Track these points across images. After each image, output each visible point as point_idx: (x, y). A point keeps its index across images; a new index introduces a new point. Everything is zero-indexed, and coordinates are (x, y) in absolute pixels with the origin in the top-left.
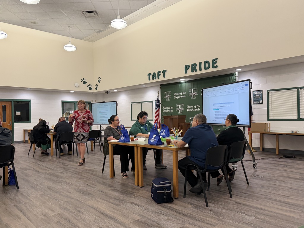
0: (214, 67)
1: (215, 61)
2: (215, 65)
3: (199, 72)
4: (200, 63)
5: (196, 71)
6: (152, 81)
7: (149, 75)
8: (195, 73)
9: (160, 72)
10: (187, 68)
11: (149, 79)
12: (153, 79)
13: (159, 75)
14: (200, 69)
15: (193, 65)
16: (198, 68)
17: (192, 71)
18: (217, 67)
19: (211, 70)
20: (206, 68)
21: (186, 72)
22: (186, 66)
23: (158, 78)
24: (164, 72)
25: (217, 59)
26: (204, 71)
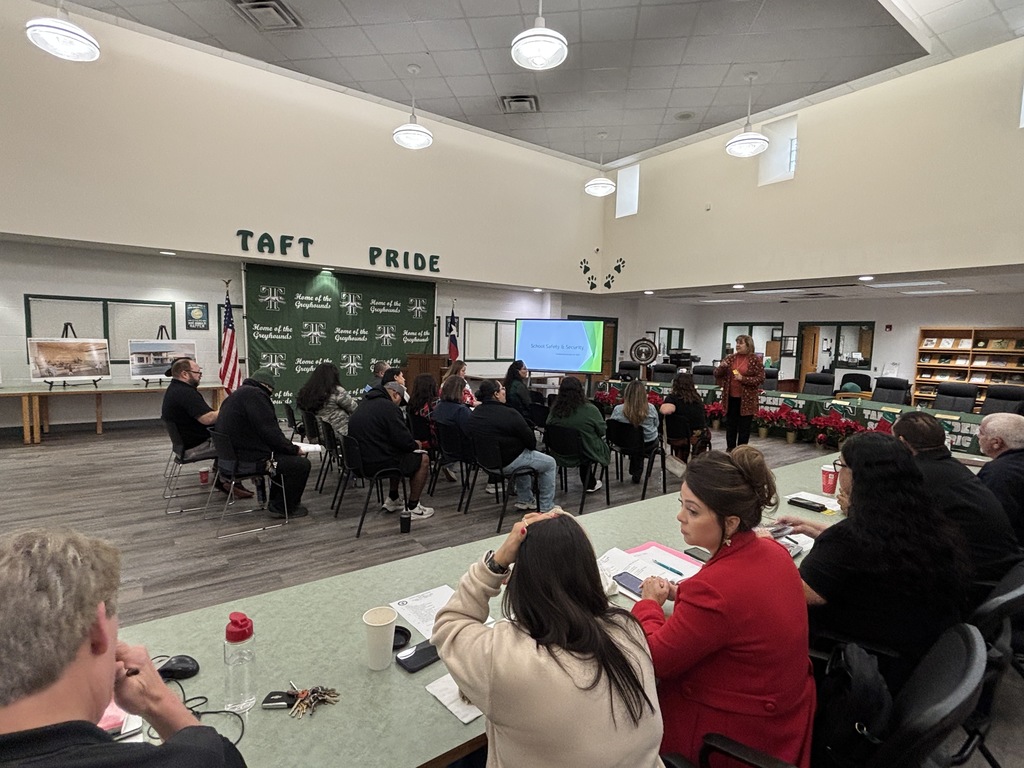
0: (432, 269)
1: (434, 259)
2: (435, 267)
3: (401, 270)
4: (406, 254)
5: (396, 265)
6: (253, 253)
7: (245, 235)
8: (392, 270)
9: (291, 238)
10: (374, 254)
11: (245, 247)
12: (261, 250)
13: (285, 243)
14: (406, 266)
15: (389, 252)
16: (400, 260)
17: (388, 265)
18: (437, 270)
19: (426, 273)
20: (417, 267)
21: (373, 262)
22: (372, 250)
23: (284, 252)
24: (306, 242)
25: (437, 257)
26: (412, 271)
